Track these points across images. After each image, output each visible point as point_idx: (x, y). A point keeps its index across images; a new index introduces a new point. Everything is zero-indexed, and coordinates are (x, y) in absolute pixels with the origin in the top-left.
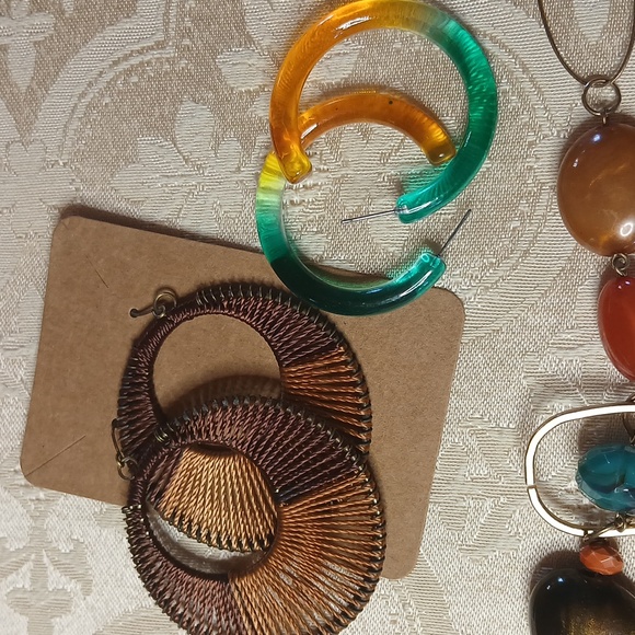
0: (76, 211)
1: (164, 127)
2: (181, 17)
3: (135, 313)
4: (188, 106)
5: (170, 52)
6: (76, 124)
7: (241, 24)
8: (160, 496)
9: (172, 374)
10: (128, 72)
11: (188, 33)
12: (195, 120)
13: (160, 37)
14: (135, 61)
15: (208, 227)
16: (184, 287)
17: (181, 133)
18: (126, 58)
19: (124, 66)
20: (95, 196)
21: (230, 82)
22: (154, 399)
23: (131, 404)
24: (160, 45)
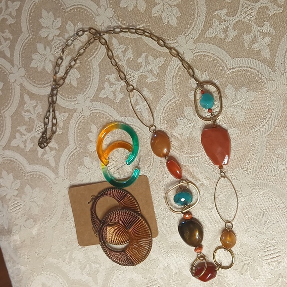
0: (72, 187)
1: (82, 164)
2: (78, 142)
3: (89, 203)
4: (85, 158)
5: (78, 149)
6: (66, 170)
7: (89, 139)
8: (106, 239)
9: (100, 213)
10: (72, 156)
11: (80, 144)
12: (87, 160)
13: (75, 147)
14: (72, 153)
15: (97, 180)
16: (96, 194)
17: (85, 164)
18: (71, 153)
19: (71, 155)
20: (74, 183)
21: (91, 150)
22: (98, 219)
23: (94, 222)
24: (76, 148)
